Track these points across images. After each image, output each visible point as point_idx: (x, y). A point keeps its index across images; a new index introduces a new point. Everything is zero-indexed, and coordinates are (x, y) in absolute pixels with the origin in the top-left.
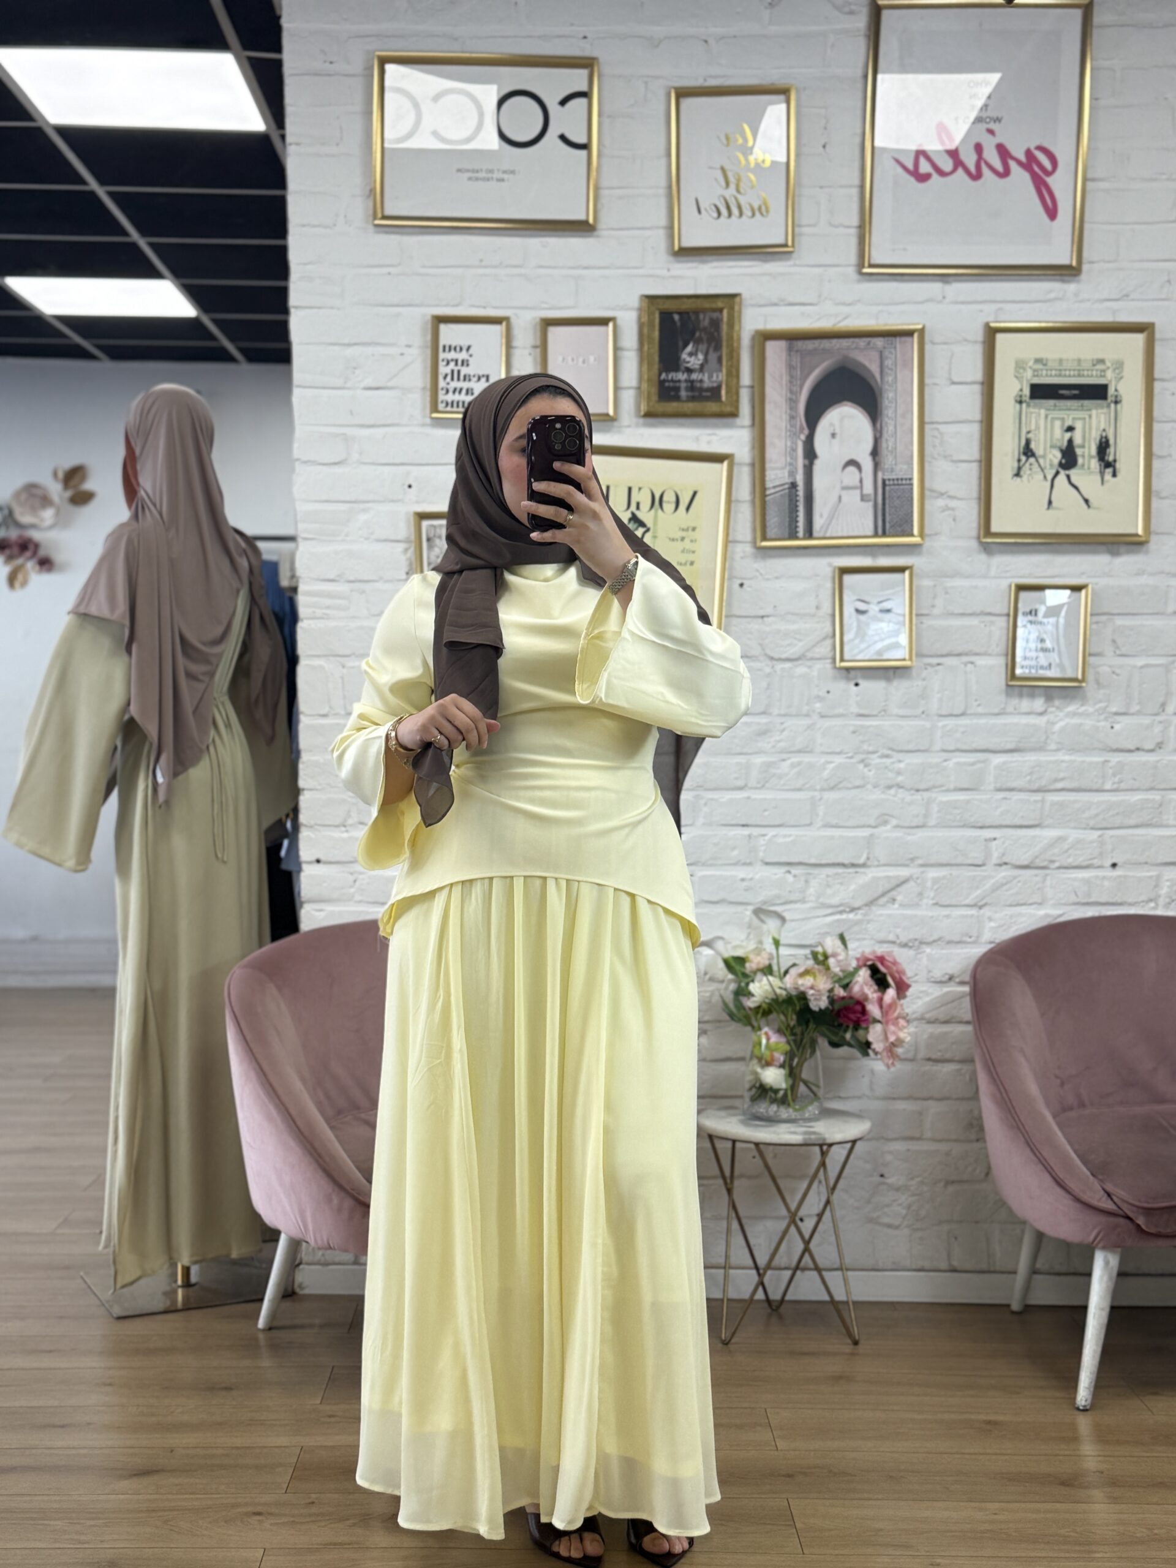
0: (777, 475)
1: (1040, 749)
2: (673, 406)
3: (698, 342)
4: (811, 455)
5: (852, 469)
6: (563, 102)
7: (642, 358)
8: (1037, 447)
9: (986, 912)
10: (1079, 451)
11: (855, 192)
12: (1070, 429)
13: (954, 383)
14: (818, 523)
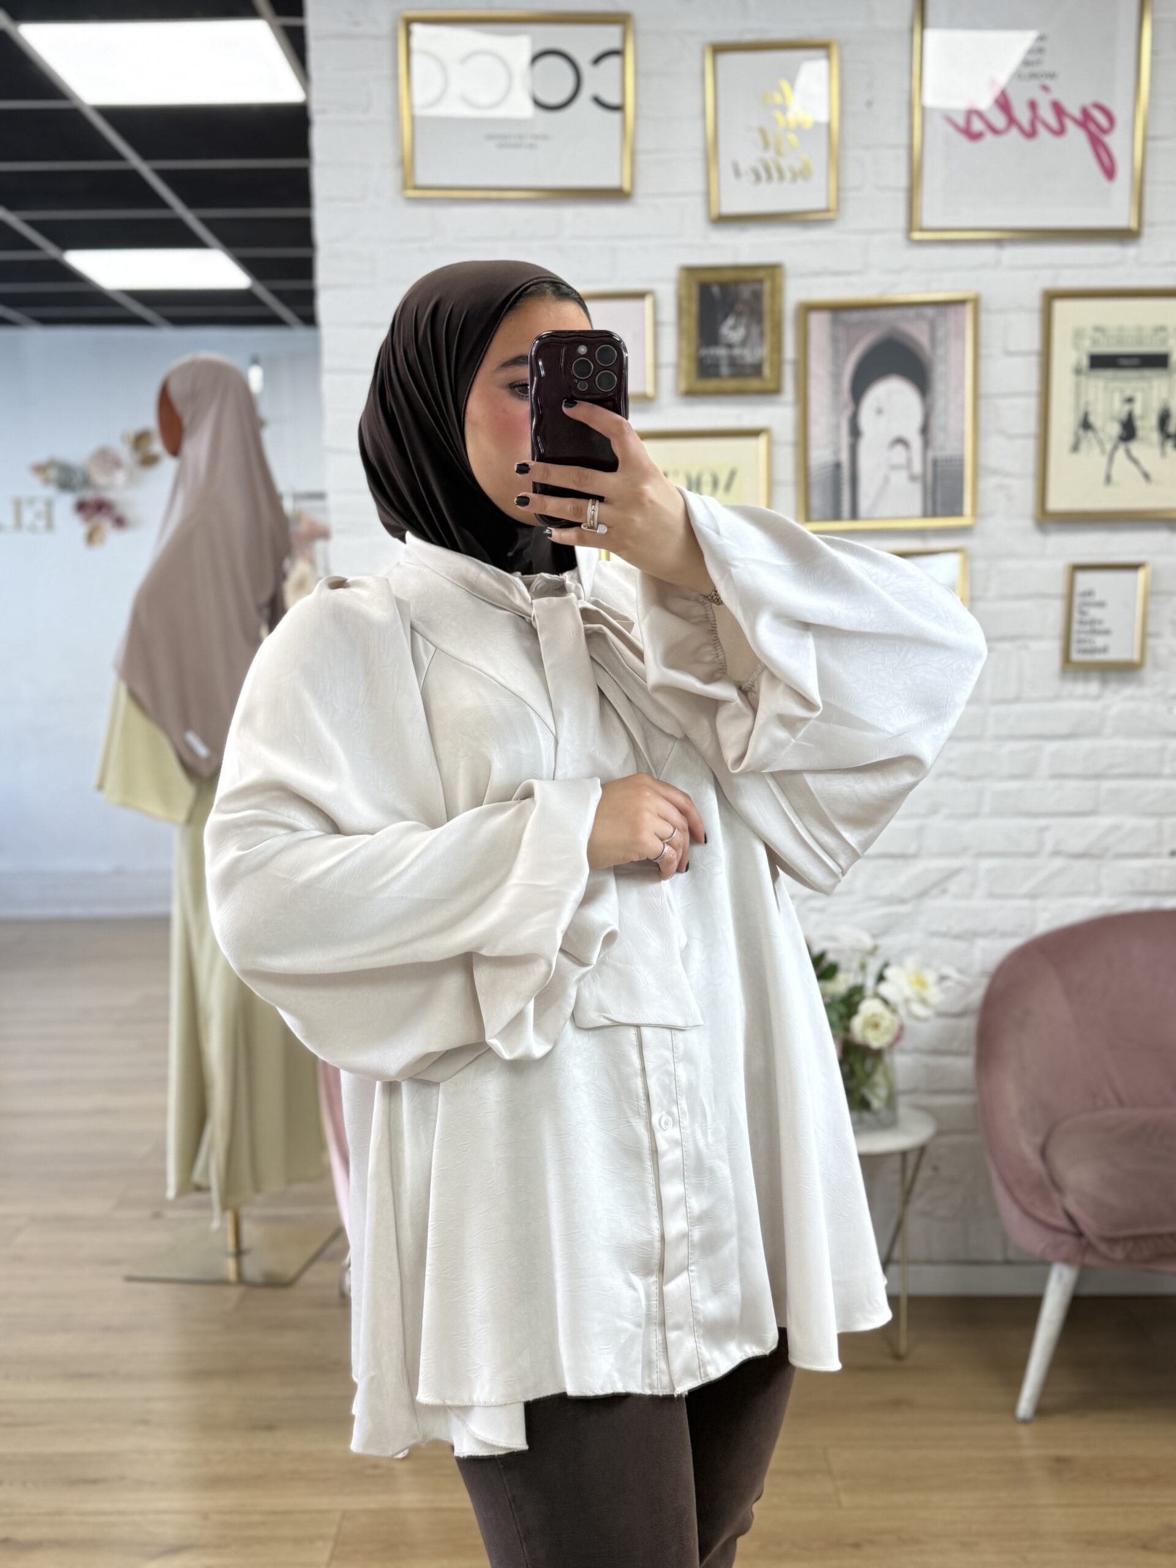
0: (821, 455)
1: (1095, 733)
2: (712, 384)
3: (739, 314)
4: (855, 432)
5: (900, 449)
6: (597, 60)
7: (681, 332)
8: (1095, 420)
9: (1040, 903)
10: (1139, 423)
11: (903, 153)
12: (1130, 400)
13: (1009, 353)
14: (864, 504)
